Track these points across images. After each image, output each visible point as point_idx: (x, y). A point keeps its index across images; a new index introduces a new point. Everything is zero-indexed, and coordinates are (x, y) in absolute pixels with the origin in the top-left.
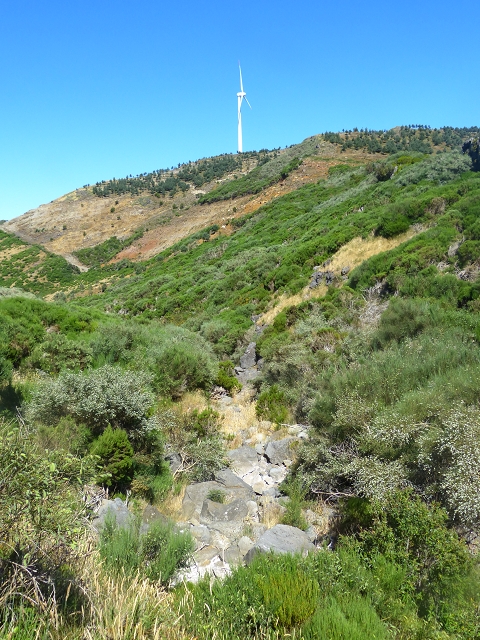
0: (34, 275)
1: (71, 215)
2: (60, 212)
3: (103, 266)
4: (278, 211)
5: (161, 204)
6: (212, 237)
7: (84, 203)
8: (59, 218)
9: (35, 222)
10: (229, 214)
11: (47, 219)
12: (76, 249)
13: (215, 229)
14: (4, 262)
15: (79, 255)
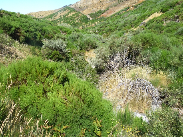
0: (78, 20)
2: (86, 2)
3: (97, 18)
4: (147, 3)
6: (127, 10)
8: (86, 4)
9: (79, 5)
10: (134, 3)
11: (82, 4)
12: (90, 13)
13: (128, 8)
14: (70, 16)
15: (90, 15)
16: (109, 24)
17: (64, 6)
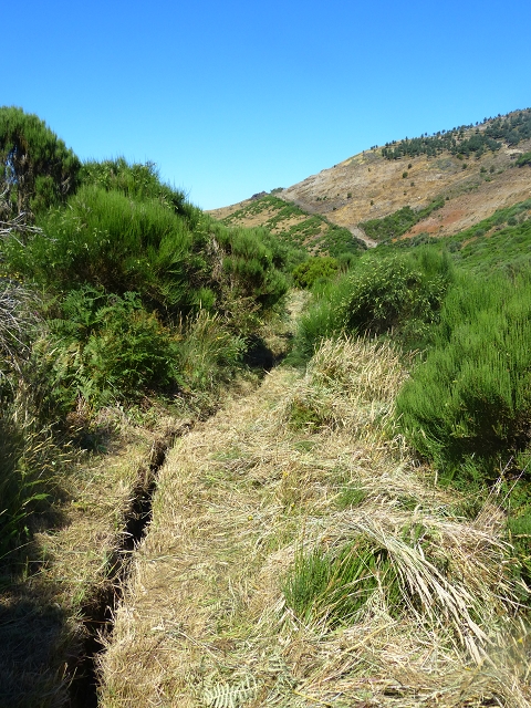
0: (315, 249)
1: (357, 181)
2: (345, 177)
3: (395, 241)
5: (465, 167)
7: (372, 167)
8: (343, 184)
9: (316, 189)
11: (330, 186)
12: (362, 220)
14: (282, 234)
15: (367, 228)
17: (255, 196)
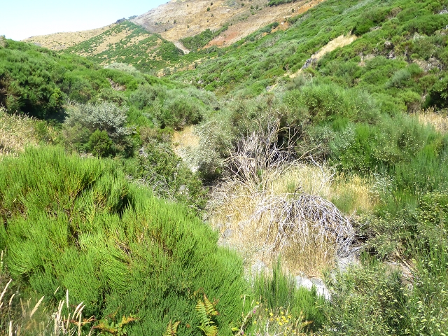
0: (153, 55)
1: (180, 12)
2: (173, 10)
3: (199, 50)
4: (320, 12)
5: (243, 5)
6: (273, 31)
7: (189, 4)
8: (171, 15)
9: (155, 17)
10: (289, 14)
11: (164, 16)
12: (182, 37)
13: (276, 25)
14: (134, 46)
15: (184, 42)
16: (229, 65)
17: (119, 21)
